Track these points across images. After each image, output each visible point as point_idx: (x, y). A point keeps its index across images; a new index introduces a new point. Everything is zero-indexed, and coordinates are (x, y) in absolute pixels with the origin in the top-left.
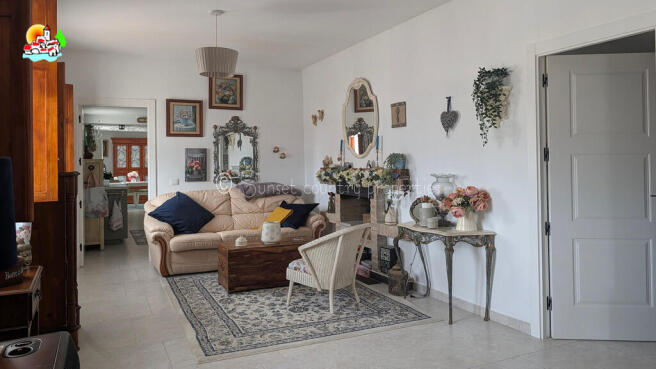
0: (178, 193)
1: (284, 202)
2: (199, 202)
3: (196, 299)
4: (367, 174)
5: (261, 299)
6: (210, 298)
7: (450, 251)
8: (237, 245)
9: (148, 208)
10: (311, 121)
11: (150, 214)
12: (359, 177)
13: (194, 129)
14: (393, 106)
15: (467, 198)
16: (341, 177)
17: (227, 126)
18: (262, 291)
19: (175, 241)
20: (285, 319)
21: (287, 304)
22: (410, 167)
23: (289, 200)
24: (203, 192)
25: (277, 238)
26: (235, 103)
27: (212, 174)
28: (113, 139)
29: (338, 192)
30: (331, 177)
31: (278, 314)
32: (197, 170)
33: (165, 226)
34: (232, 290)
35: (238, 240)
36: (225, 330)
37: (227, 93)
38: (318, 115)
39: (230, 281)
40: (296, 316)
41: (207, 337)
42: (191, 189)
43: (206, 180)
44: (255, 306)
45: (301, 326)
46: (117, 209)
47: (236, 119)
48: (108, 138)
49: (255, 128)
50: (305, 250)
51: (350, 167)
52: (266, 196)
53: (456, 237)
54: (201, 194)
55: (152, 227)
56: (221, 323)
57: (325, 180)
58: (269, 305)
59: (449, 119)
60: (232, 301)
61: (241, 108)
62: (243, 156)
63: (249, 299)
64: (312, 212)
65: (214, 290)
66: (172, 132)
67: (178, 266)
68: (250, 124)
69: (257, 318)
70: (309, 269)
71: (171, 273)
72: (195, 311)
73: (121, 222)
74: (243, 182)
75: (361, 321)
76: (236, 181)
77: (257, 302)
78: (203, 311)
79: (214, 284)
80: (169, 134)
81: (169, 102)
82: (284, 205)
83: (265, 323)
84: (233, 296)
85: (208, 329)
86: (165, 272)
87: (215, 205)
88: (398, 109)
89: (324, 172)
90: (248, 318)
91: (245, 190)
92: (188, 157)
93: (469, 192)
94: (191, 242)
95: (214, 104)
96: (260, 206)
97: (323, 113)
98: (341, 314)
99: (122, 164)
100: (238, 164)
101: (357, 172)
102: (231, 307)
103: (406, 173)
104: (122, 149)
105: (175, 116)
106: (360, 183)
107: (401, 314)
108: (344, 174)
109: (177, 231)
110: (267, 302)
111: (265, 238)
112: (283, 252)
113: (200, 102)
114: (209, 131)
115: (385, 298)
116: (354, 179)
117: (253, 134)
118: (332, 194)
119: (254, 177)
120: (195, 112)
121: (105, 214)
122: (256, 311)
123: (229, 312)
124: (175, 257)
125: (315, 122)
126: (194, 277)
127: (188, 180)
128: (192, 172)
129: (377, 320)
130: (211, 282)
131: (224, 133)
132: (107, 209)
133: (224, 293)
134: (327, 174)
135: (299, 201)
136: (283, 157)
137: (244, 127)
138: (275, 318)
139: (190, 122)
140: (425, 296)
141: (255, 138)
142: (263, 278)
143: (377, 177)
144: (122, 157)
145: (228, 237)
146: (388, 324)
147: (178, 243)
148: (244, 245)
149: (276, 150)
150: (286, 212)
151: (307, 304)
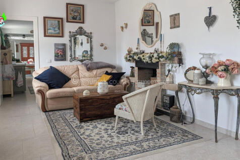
0: (51, 67)
1: (107, 72)
2: (62, 72)
3: (61, 126)
4: (155, 55)
5: (99, 126)
6: (69, 125)
7: (216, 99)
8: (84, 94)
9: (35, 75)
10: (120, 29)
11: (36, 78)
12: (151, 58)
13: (59, 33)
14: (171, 16)
15: (227, 66)
16: (139, 58)
17: (76, 32)
18: (99, 120)
19: (50, 93)
20: (116, 140)
21: (115, 129)
22: (182, 50)
23: (109, 70)
24: (64, 66)
25: (106, 91)
26: (80, 20)
27: (68, 58)
28: (20, 43)
29: (136, 66)
30: (133, 58)
31: (110, 136)
32: (61, 55)
33: (44, 84)
34: (81, 120)
35: (84, 92)
36: (80, 148)
37: (76, 14)
38: (124, 26)
39: (81, 115)
40: (122, 138)
41: (68, 154)
42: (58, 65)
43: (65, 60)
44: (96, 131)
45: (126, 145)
46: (20, 76)
47: (81, 28)
48: (19, 43)
49: (91, 33)
50: (126, 98)
51: (143, 52)
52: (98, 68)
53: (220, 90)
54: (63, 68)
55: (37, 85)
56: (77, 143)
57: (129, 60)
58: (104, 130)
59: (210, 20)
60: (82, 127)
61: (83, 22)
62: (84, 50)
63: (92, 126)
64: (122, 77)
65: (71, 120)
66: (47, 35)
67: (51, 106)
68: (88, 31)
69: (98, 139)
70: (128, 109)
71: (47, 110)
72: (61, 134)
73: (22, 83)
74: (84, 62)
75: (162, 140)
76: (82, 61)
77: (97, 127)
78: (66, 134)
79: (71, 116)
80: (45, 36)
81: (45, 18)
82: (107, 73)
83: (104, 142)
84: (83, 124)
85: (69, 147)
86: (44, 110)
87: (71, 73)
88: (175, 17)
89: (128, 56)
90: (93, 139)
91: (86, 65)
92: (56, 48)
93: (228, 63)
94: (58, 93)
95: (69, 20)
96: (95, 74)
97: (127, 24)
98: (148, 136)
99: (25, 56)
100: (81, 54)
101: (149, 54)
102: (82, 131)
103: (180, 54)
104: (25, 48)
105: (48, 26)
106: (151, 60)
107: (184, 136)
108: (141, 56)
109: (51, 87)
110: (103, 128)
111: (99, 91)
112: (110, 99)
113: (62, 19)
114: (67, 34)
115: (170, 125)
116: (147, 59)
117: (89, 36)
118: (132, 68)
119: (91, 59)
120: (59, 24)
121: (13, 78)
122: (97, 134)
123: (81, 135)
124: (49, 102)
125: (122, 30)
126: (60, 112)
127: (56, 60)
128: (58, 56)
129: (171, 140)
130: (70, 115)
131: (75, 35)
132: (14, 76)
133: (77, 122)
134: (130, 57)
135: (114, 71)
136: (105, 48)
137: (85, 32)
138: (109, 139)
139: (57, 29)
140: (192, 123)
141: (91, 39)
142: (99, 113)
143: (163, 57)
144: (25, 52)
145: (78, 90)
146: (179, 143)
147: (51, 93)
148: (88, 95)
149: (102, 45)
150: (109, 77)
151: (126, 129)
